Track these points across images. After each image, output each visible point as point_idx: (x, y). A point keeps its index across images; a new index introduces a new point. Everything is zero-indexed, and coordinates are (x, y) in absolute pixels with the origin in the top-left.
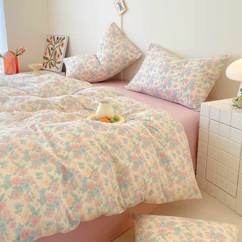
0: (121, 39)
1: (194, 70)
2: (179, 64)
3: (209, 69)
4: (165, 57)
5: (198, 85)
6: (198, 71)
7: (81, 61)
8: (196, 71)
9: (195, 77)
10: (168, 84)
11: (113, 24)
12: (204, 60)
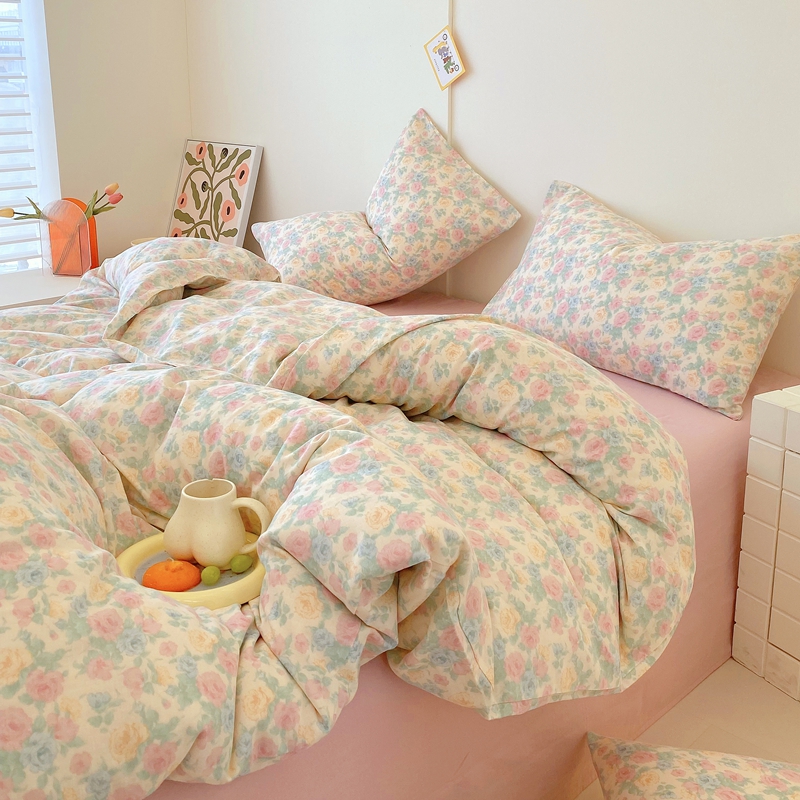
0: (448, 165)
1: (716, 281)
2: (662, 258)
3: (762, 277)
4: (607, 230)
5: (731, 330)
6: (728, 286)
7: (320, 237)
8: (721, 285)
9: (721, 305)
10: (630, 324)
11: (422, 116)
12: (745, 249)
